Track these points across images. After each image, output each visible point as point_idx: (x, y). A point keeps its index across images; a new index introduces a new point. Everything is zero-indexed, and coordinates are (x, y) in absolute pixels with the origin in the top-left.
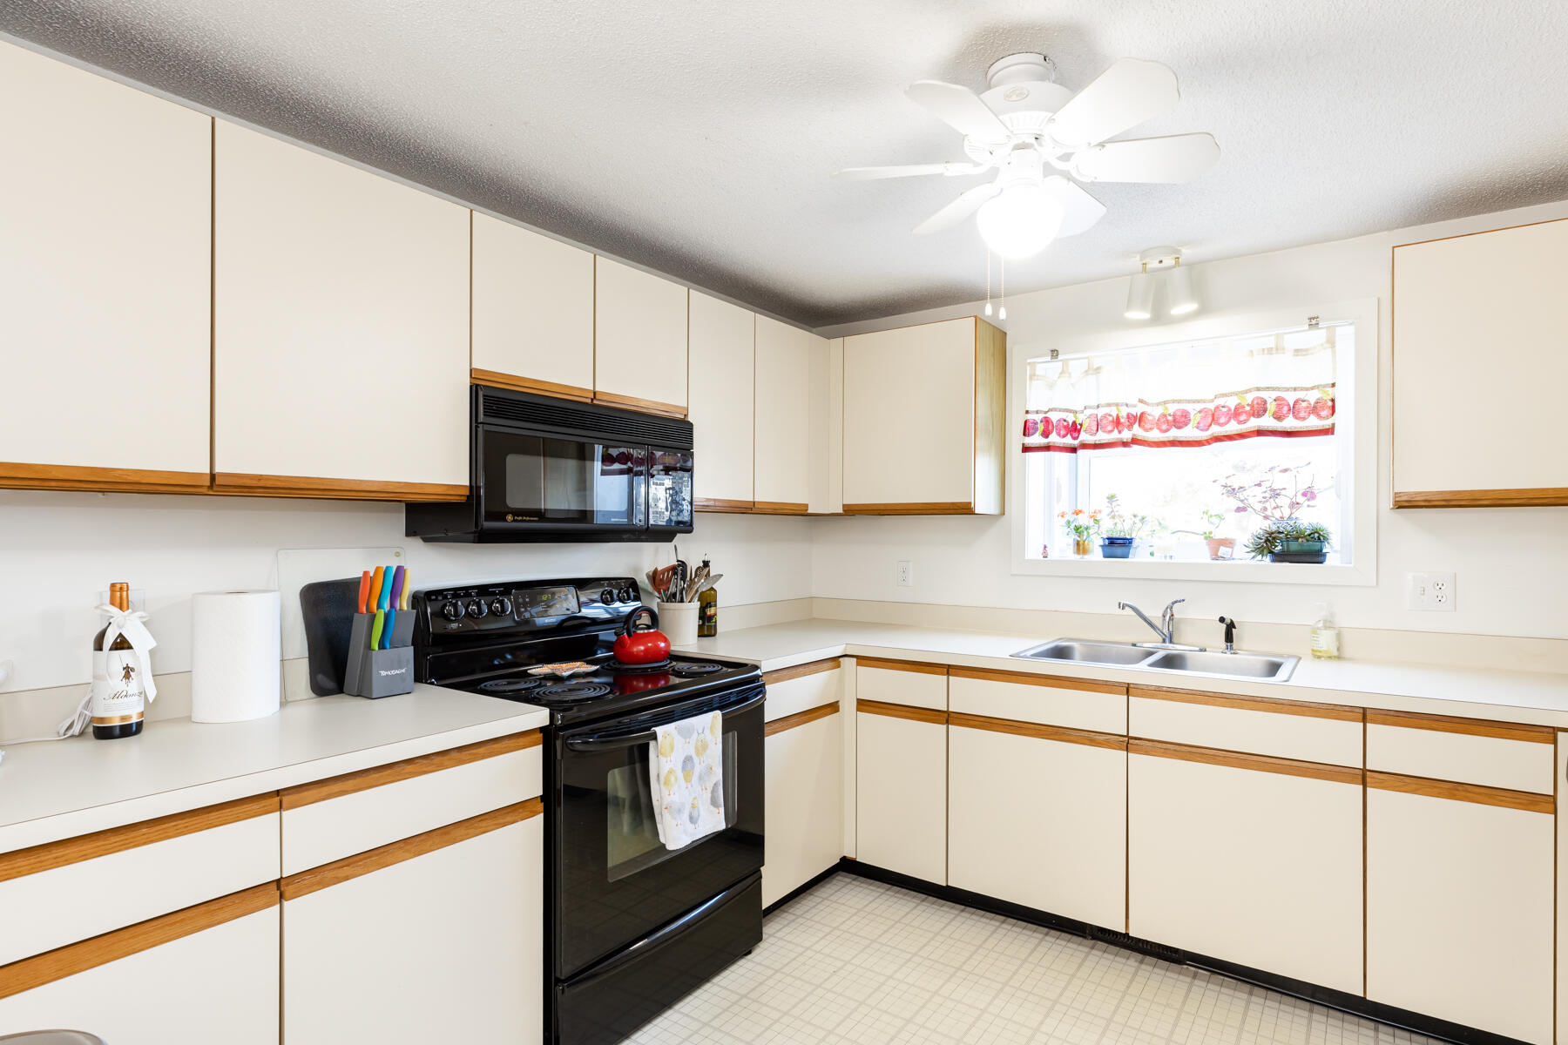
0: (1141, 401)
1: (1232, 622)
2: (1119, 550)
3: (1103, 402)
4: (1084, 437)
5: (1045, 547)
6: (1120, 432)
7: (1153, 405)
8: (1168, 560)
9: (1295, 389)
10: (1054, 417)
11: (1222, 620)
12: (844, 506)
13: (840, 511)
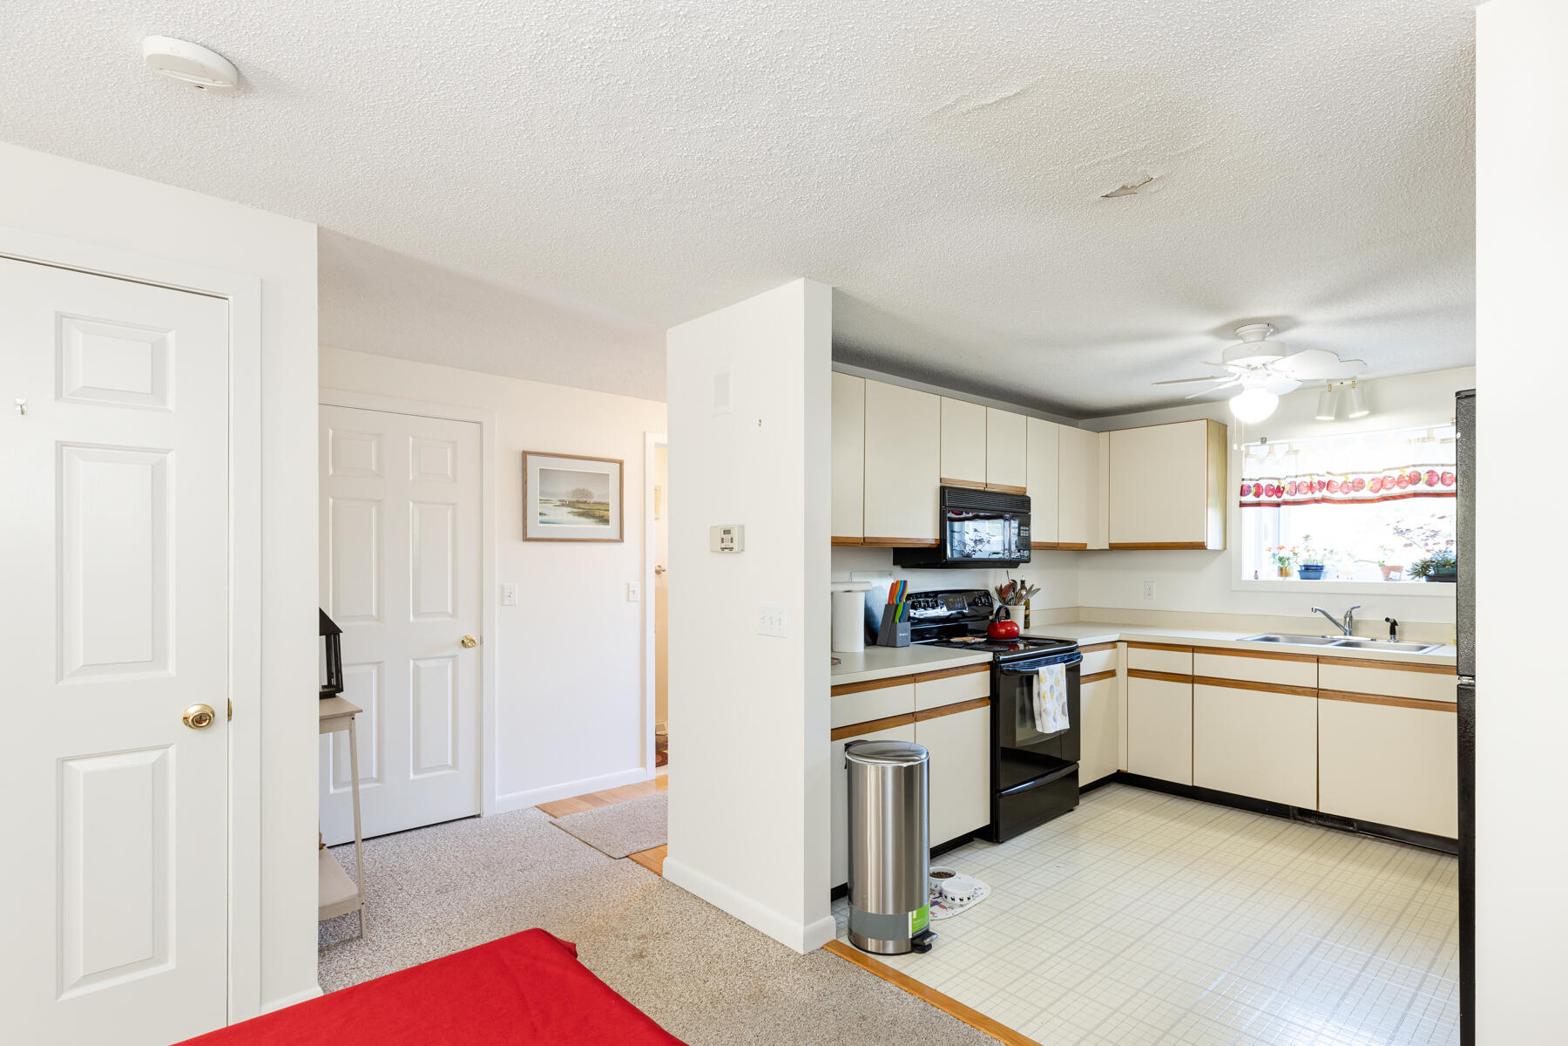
0: (1328, 473)
1: (1395, 621)
2: (1312, 574)
3: (1300, 473)
4: (1285, 497)
5: (1256, 572)
6: (1313, 493)
7: (1337, 475)
8: (1350, 581)
9: (1442, 465)
10: (1264, 483)
11: (1387, 620)
12: (1110, 544)
13: (1107, 547)
